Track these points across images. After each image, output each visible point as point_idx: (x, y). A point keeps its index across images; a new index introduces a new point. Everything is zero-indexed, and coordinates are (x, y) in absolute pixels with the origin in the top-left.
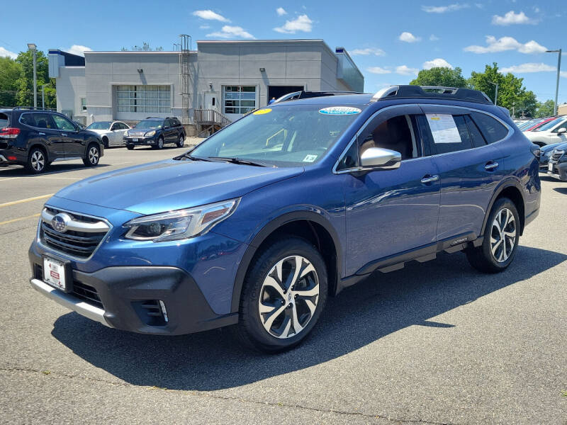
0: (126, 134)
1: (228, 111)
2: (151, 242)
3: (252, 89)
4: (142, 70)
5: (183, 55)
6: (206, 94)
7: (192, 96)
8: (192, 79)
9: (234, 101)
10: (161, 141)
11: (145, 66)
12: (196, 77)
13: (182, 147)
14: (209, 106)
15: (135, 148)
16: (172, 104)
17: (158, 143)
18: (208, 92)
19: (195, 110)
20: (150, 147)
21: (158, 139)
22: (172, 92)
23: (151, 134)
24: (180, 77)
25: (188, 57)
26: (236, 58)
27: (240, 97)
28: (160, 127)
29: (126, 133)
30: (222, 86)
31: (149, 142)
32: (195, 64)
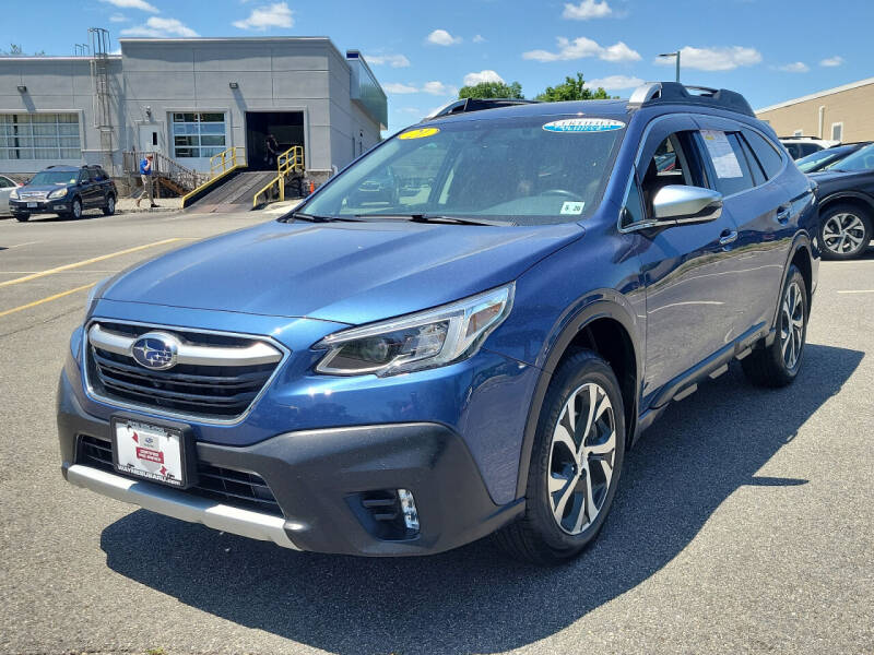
0: (14, 195)
1: (180, 153)
2: (373, 377)
3: (219, 117)
4: (25, 88)
5: (98, 62)
6: (142, 127)
7: (117, 129)
8: (116, 101)
9: (190, 138)
10: (77, 205)
11: (31, 81)
12: (122, 98)
13: (112, 214)
14: (148, 147)
15: (31, 219)
16: (82, 143)
17: (73, 209)
18: (144, 123)
19: (125, 154)
20: (56, 216)
21: (73, 203)
22: (81, 124)
23: (61, 193)
24: (95, 100)
25: (106, 66)
26: (189, 66)
27: (199, 130)
28: (73, 181)
29: (14, 193)
30: (168, 113)
31: (56, 208)
32: (120, 77)
